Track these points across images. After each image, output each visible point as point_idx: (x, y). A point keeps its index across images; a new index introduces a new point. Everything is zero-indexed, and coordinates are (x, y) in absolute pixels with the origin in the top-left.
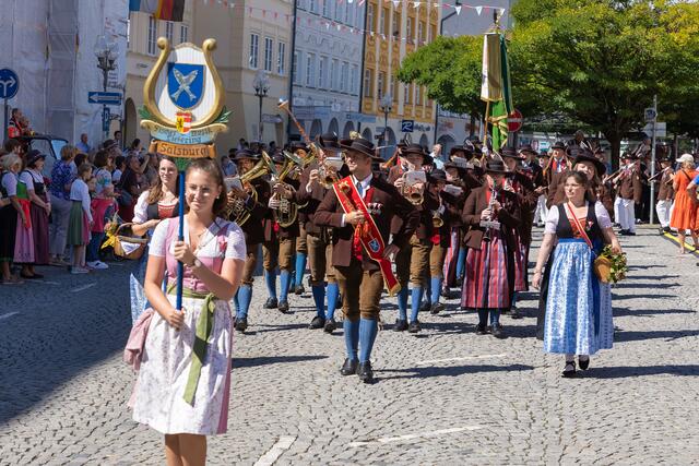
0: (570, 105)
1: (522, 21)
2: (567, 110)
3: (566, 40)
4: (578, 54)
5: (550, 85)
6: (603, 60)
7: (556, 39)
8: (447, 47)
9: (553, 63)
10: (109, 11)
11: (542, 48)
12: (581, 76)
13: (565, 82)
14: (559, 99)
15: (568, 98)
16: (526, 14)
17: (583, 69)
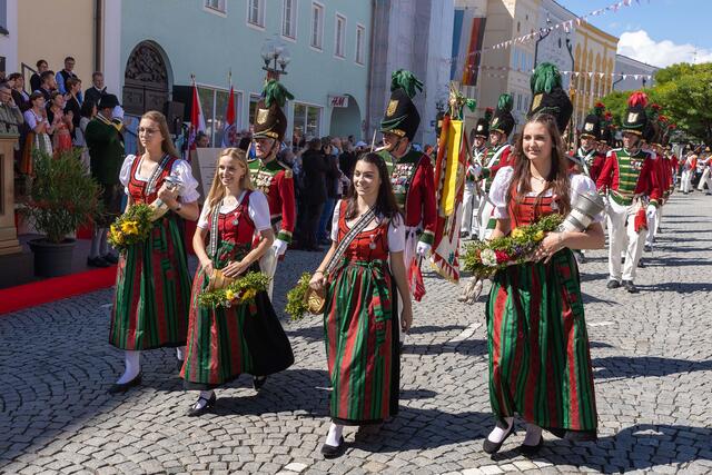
0: (687, 127)
1: (661, 82)
2: (684, 130)
3: (685, 92)
4: (692, 100)
5: (675, 117)
6: (707, 103)
7: (680, 92)
8: (618, 97)
9: (677, 104)
10: (441, 81)
11: (672, 97)
12: (693, 111)
13: (684, 114)
14: (680, 123)
15: (685, 123)
16: (663, 78)
17: (694, 107)
